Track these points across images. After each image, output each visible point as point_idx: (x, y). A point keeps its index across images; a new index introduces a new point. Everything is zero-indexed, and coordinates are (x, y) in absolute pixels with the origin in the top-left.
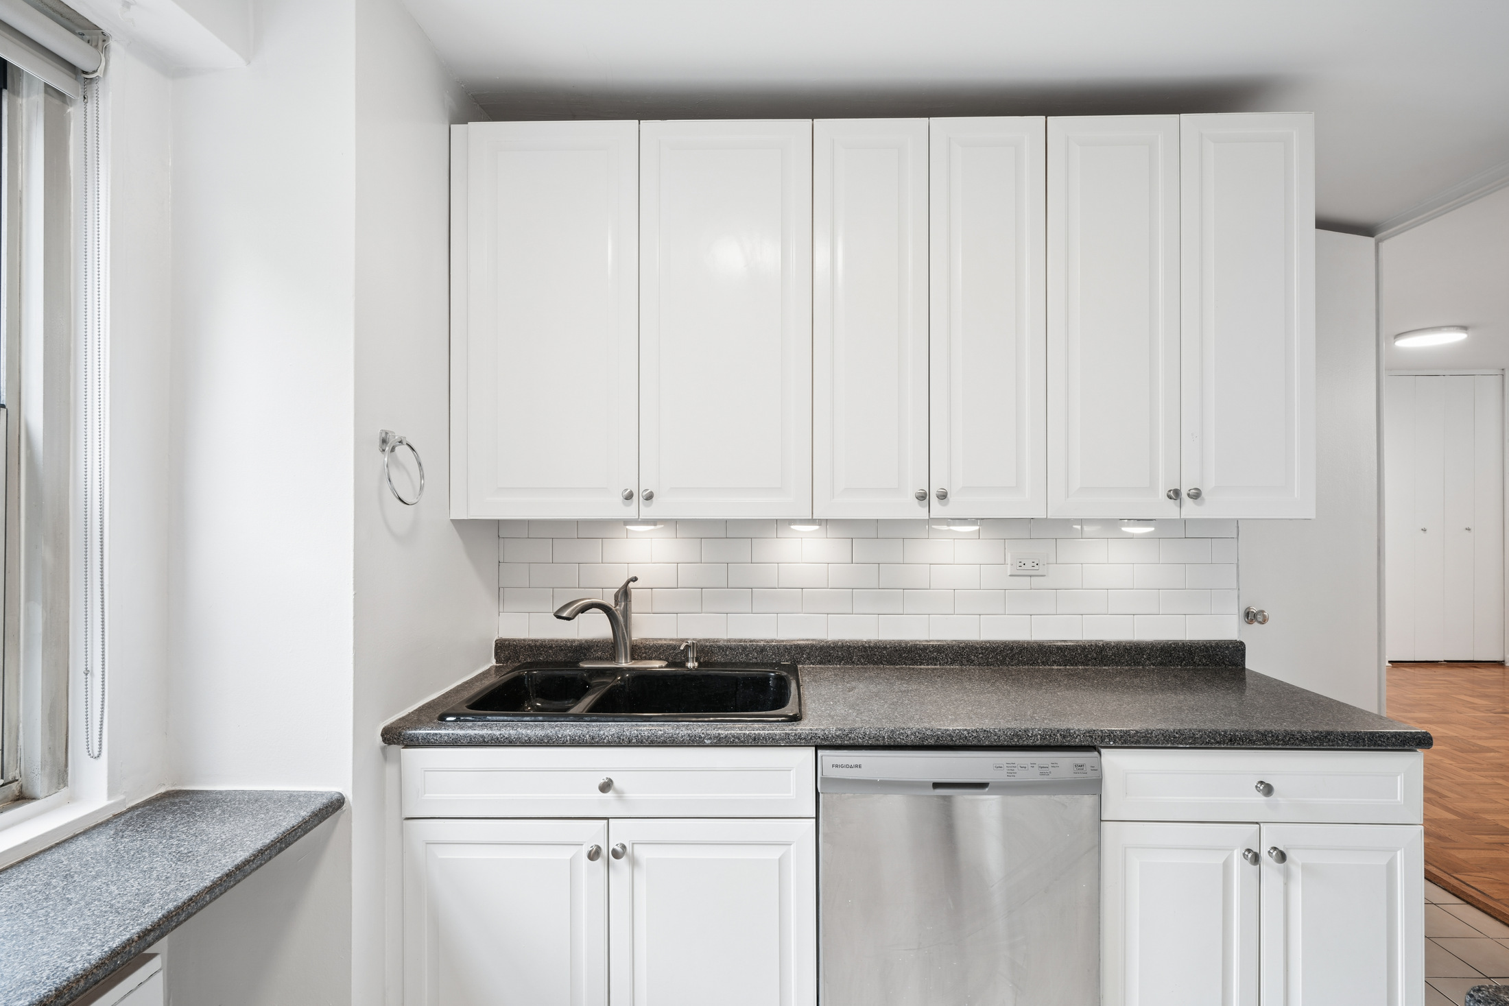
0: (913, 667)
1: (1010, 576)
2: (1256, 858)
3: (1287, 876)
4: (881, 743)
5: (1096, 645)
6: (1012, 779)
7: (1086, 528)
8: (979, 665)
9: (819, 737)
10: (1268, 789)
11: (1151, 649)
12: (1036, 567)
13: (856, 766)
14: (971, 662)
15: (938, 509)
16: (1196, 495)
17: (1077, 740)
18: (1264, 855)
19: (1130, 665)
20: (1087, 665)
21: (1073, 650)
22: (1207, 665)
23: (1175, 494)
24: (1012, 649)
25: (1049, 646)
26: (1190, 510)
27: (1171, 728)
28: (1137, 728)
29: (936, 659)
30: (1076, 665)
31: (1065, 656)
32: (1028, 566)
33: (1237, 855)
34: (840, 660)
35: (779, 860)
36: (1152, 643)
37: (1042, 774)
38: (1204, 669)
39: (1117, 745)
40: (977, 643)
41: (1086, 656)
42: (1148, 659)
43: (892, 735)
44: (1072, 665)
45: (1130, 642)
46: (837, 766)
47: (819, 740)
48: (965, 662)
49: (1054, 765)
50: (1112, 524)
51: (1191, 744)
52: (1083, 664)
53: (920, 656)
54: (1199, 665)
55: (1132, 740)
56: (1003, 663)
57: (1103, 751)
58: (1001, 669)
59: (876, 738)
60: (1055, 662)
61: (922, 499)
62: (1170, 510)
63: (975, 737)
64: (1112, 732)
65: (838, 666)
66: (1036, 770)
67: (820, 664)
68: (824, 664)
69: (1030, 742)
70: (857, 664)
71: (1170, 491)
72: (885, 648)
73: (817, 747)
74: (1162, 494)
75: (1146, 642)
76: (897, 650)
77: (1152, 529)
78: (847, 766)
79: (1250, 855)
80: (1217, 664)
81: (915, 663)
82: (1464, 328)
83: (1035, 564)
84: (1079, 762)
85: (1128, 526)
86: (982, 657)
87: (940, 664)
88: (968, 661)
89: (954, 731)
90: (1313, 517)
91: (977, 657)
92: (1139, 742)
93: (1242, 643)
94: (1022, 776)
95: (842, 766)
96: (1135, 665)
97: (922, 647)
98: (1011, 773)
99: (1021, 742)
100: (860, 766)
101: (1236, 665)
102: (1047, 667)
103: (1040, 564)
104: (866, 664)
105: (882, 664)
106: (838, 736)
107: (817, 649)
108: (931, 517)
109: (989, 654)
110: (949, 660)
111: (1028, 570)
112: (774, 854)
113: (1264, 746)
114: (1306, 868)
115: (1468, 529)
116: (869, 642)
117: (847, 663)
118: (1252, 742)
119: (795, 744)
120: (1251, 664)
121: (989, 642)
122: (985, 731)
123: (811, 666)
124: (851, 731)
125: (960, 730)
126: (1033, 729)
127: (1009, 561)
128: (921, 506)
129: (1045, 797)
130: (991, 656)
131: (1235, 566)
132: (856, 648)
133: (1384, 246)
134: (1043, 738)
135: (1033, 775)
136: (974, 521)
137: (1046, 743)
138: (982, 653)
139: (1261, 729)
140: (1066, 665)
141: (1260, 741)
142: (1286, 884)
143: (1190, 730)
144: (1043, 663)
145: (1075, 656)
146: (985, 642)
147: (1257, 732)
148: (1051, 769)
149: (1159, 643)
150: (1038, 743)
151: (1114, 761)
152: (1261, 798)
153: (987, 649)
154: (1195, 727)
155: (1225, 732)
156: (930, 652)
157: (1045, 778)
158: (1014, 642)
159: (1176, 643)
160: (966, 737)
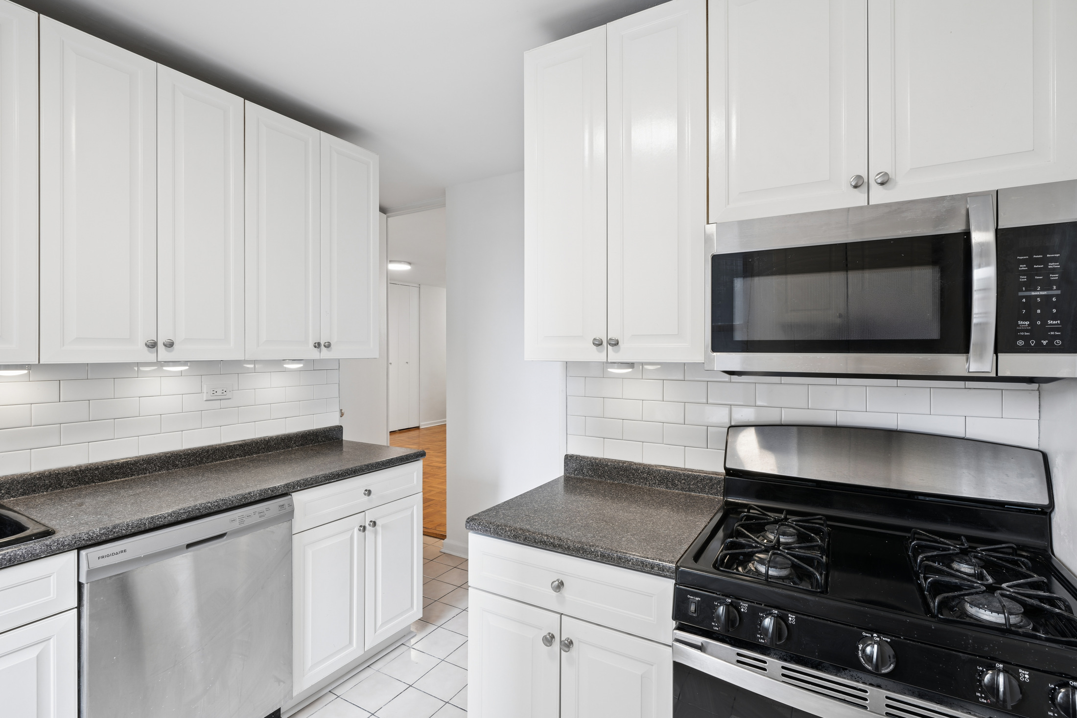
0: (125, 479)
1: (206, 401)
2: (364, 528)
3: (376, 533)
4: (143, 528)
5: (264, 439)
6: (243, 525)
7: (257, 366)
8: (182, 467)
9: (84, 539)
10: (369, 493)
11: (296, 437)
12: (225, 393)
13: (122, 552)
14: (176, 466)
15: (163, 354)
16: (328, 346)
17: (280, 491)
18: (367, 525)
19: (284, 449)
20: (259, 453)
21: (250, 446)
22: (325, 441)
23: (318, 345)
24: (208, 451)
25: (234, 445)
26: (325, 354)
27: (327, 472)
28: (311, 476)
29: (146, 469)
30: (252, 455)
31: (245, 450)
32: (219, 393)
33: (356, 530)
34: (46, 488)
35: (37, 657)
36: (296, 433)
37: (260, 517)
38: (324, 444)
39: (301, 488)
40: (181, 452)
41: (258, 448)
42: (295, 443)
43: (153, 520)
44: (249, 455)
45: (284, 435)
46: (103, 557)
47: (83, 542)
48: (170, 467)
49: (268, 509)
50: (276, 364)
51: (337, 478)
52: (256, 453)
53: (131, 469)
54: (321, 442)
55: (309, 483)
56: (201, 462)
57: (293, 494)
58: (201, 467)
59: (138, 526)
60: (238, 455)
61: (152, 347)
62: (315, 354)
63: (216, 506)
64: (298, 481)
65: (45, 493)
66: (257, 515)
67: (23, 495)
68: (28, 494)
69: (252, 500)
70: (67, 488)
71: (315, 343)
72: (97, 469)
73: (79, 549)
74: (311, 345)
75: (293, 434)
76: (109, 469)
77: (301, 365)
78: (113, 554)
79: (362, 528)
80: (330, 440)
81: (127, 476)
82: (410, 263)
83: (224, 391)
84: (281, 503)
85: (288, 363)
86: (185, 461)
87: (149, 472)
88: (173, 466)
89: (201, 505)
90: (377, 356)
91: (181, 462)
92: (313, 484)
93: (341, 427)
94: (248, 522)
95: (108, 556)
96: (287, 448)
97: (133, 462)
98: (242, 522)
99: (247, 501)
100: (125, 551)
101: (339, 439)
102: (233, 459)
103: (228, 391)
104: (76, 486)
105: (93, 482)
106: (102, 534)
107: (19, 483)
108: (159, 360)
109: (190, 458)
110: (157, 468)
111: (219, 396)
112: (32, 653)
113: (368, 472)
114: (383, 526)
115: (407, 363)
116: (80, 467)
117: (56, 488)
118: (363, 470)
119: (58, 552)
120: (346, 437)
121: (190, 449)
122: (223, 500)
123: (12, 499)
124: (114, 527)
125: (205, 504)
126: (254, 492)
127: (205, 390)
128: (150, 352)
129: (262, 530)
130: (192, 459)
131: (338, 385)
132: (65, 474)
133: (389, 219)
134: (260, 495)
135: (256, 519)
136: (185, 363)
137: (262, 497)
138: (185, 458)
139: (366, 463)
140: (245, 456)
141: (366, 469)
142: (375, 537)
143: (336, 471)
144: (230, 457)
145: (251, 449)
146: (187, 450)
147: (365, 465)
148: (266, 512)
149: (300, 433)
150: (257, 499)
151: (299, 498)
152: (366, 498)
153: (188, 454)
154: (338, 469)
155: (352, 468)
156: (140, 464)
157: (263, 519)
158: (208, 446)
159: (309, 431)
160: (210, 507)
